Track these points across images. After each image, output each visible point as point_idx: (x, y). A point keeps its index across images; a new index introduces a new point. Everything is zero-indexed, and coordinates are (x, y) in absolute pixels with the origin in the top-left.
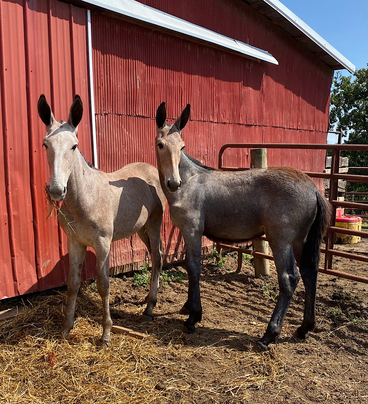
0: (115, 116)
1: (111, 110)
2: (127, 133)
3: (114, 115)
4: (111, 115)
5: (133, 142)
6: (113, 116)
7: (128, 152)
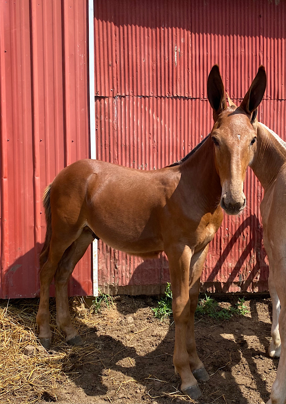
0: (137, 99)
1: (131, 91)
2: (158, 119)
3: (135, 98)
4: (131, 98)
5: (167, 130)
6: (133, 99)
7: (157, 143)
